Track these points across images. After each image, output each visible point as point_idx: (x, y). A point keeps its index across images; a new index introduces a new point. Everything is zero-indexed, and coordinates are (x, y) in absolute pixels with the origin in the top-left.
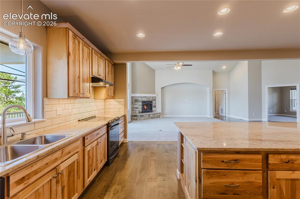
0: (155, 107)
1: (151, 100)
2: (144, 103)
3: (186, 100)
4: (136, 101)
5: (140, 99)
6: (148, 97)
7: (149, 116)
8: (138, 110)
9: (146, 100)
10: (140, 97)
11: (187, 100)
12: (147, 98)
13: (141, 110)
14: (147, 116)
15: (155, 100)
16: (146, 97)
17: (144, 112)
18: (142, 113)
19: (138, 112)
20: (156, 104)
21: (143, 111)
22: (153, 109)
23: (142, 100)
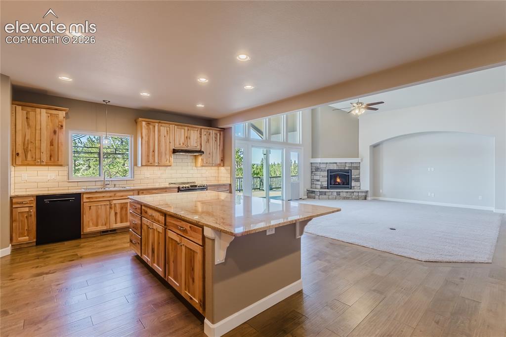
0: (358, 180)
1: (347, 168)
2: (331, 172)
3: (429, 169)
4: (317, 169)
5: (322, 166)
6: (340, 163)
7: (340, 195)
8: (319, 183)
9: (335, 169)
10: (323, 163)
11: (433, 169)
12: (338, 164)
13: (325, 184)
14: (335, 194)
15: (358, 168)
16: (336, 163)
17: (331, 187)
18: (328, 189)
19: (319, 187)
20: (359, 175)
21: (329, 186)
22: (353, 184)
23: (327, 169)
